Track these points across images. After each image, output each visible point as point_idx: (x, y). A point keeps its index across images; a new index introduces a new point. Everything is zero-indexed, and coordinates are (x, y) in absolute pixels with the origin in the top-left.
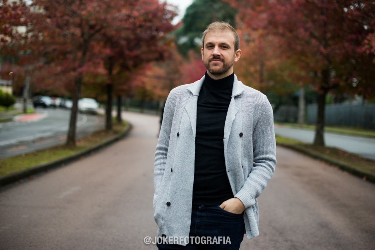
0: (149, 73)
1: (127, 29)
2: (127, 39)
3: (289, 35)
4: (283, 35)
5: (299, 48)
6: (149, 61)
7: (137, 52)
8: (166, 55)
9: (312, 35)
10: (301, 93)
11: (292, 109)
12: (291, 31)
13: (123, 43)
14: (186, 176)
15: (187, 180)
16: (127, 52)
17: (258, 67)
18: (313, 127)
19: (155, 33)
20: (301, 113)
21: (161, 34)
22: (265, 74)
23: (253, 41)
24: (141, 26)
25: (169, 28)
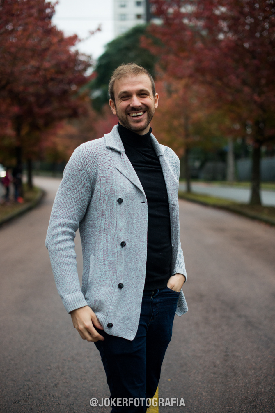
0: (61, 132)
1: (37, 83)
2: (37, 95)
3: (218, 83)
4: (211, 84)
5: (230, 98)
6: (61, 118)
7: (47, 109)
8: (80, 111)
9: (244, 83)
10: (229, 147)
11: (220, 165)
12: (220, 79)
13: (32, 99)
14: (135, 252)
15: (138, 256)
16: (36, 110)
17: (182, 121)
18: (249, 185)
19: (66, 87)
20: (231, 170)
21: (74, 87)
22: (191, 128)
23: (176, 91)
24: (52, 79)
25: (82, 81)
